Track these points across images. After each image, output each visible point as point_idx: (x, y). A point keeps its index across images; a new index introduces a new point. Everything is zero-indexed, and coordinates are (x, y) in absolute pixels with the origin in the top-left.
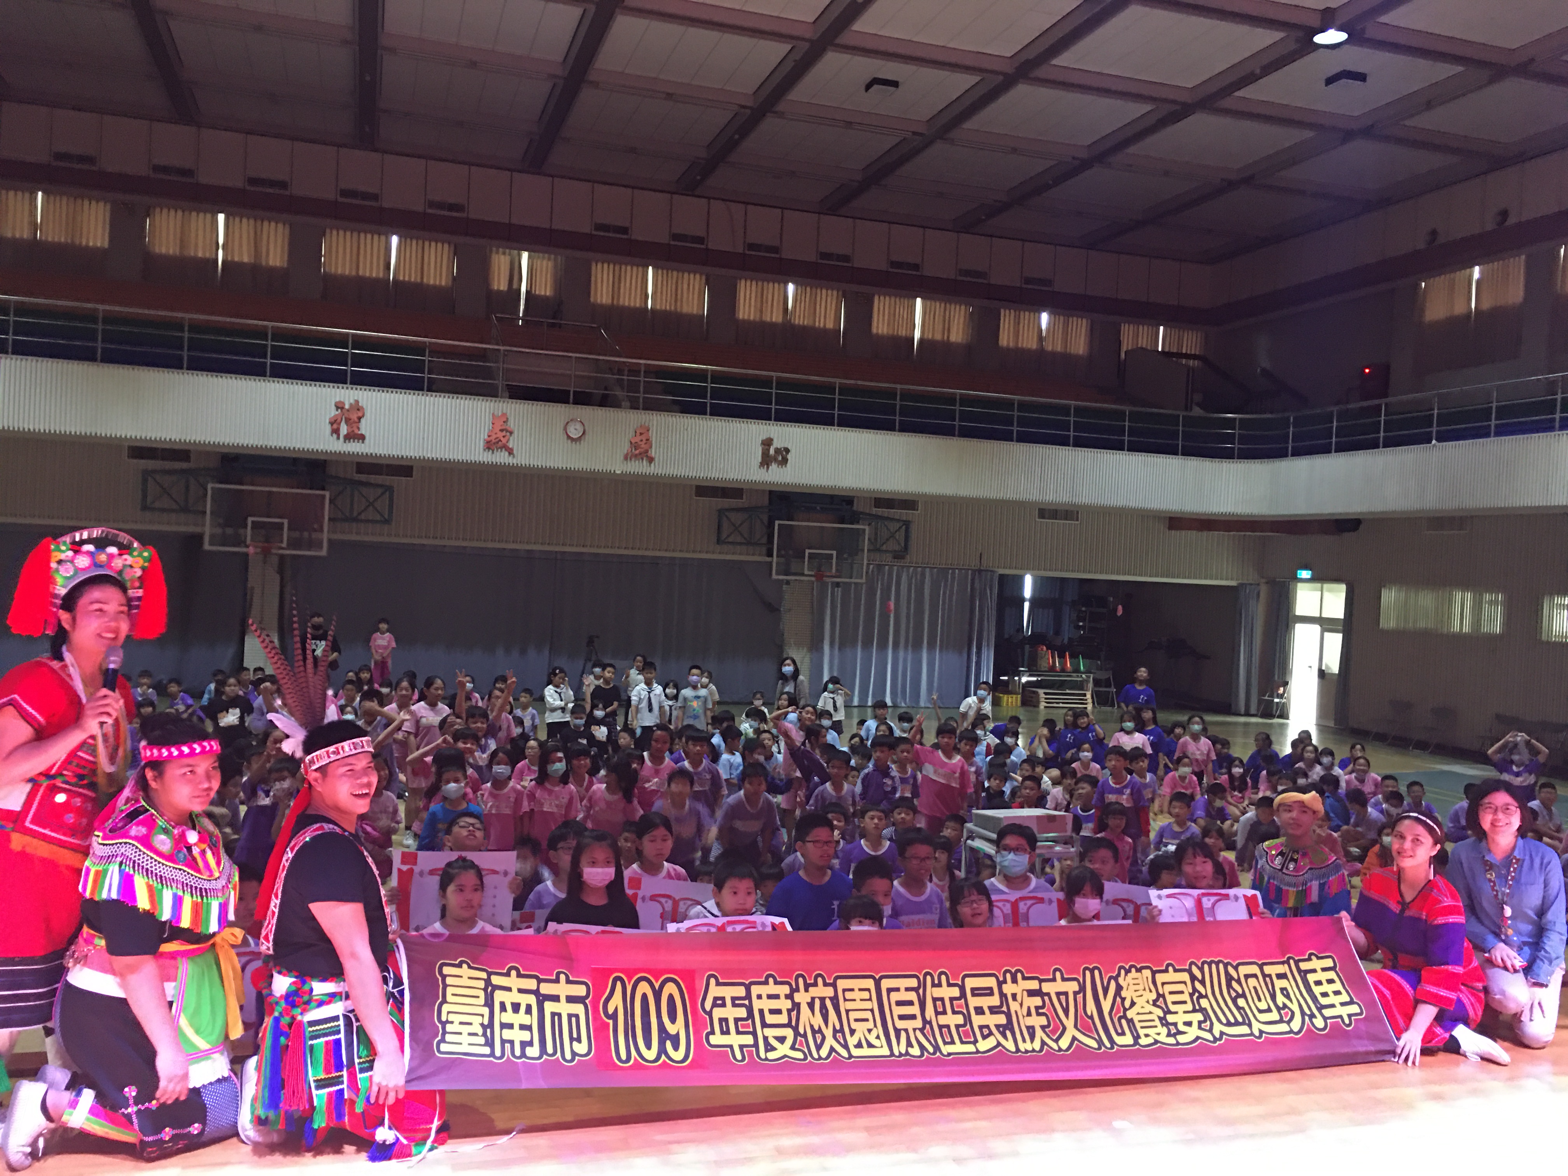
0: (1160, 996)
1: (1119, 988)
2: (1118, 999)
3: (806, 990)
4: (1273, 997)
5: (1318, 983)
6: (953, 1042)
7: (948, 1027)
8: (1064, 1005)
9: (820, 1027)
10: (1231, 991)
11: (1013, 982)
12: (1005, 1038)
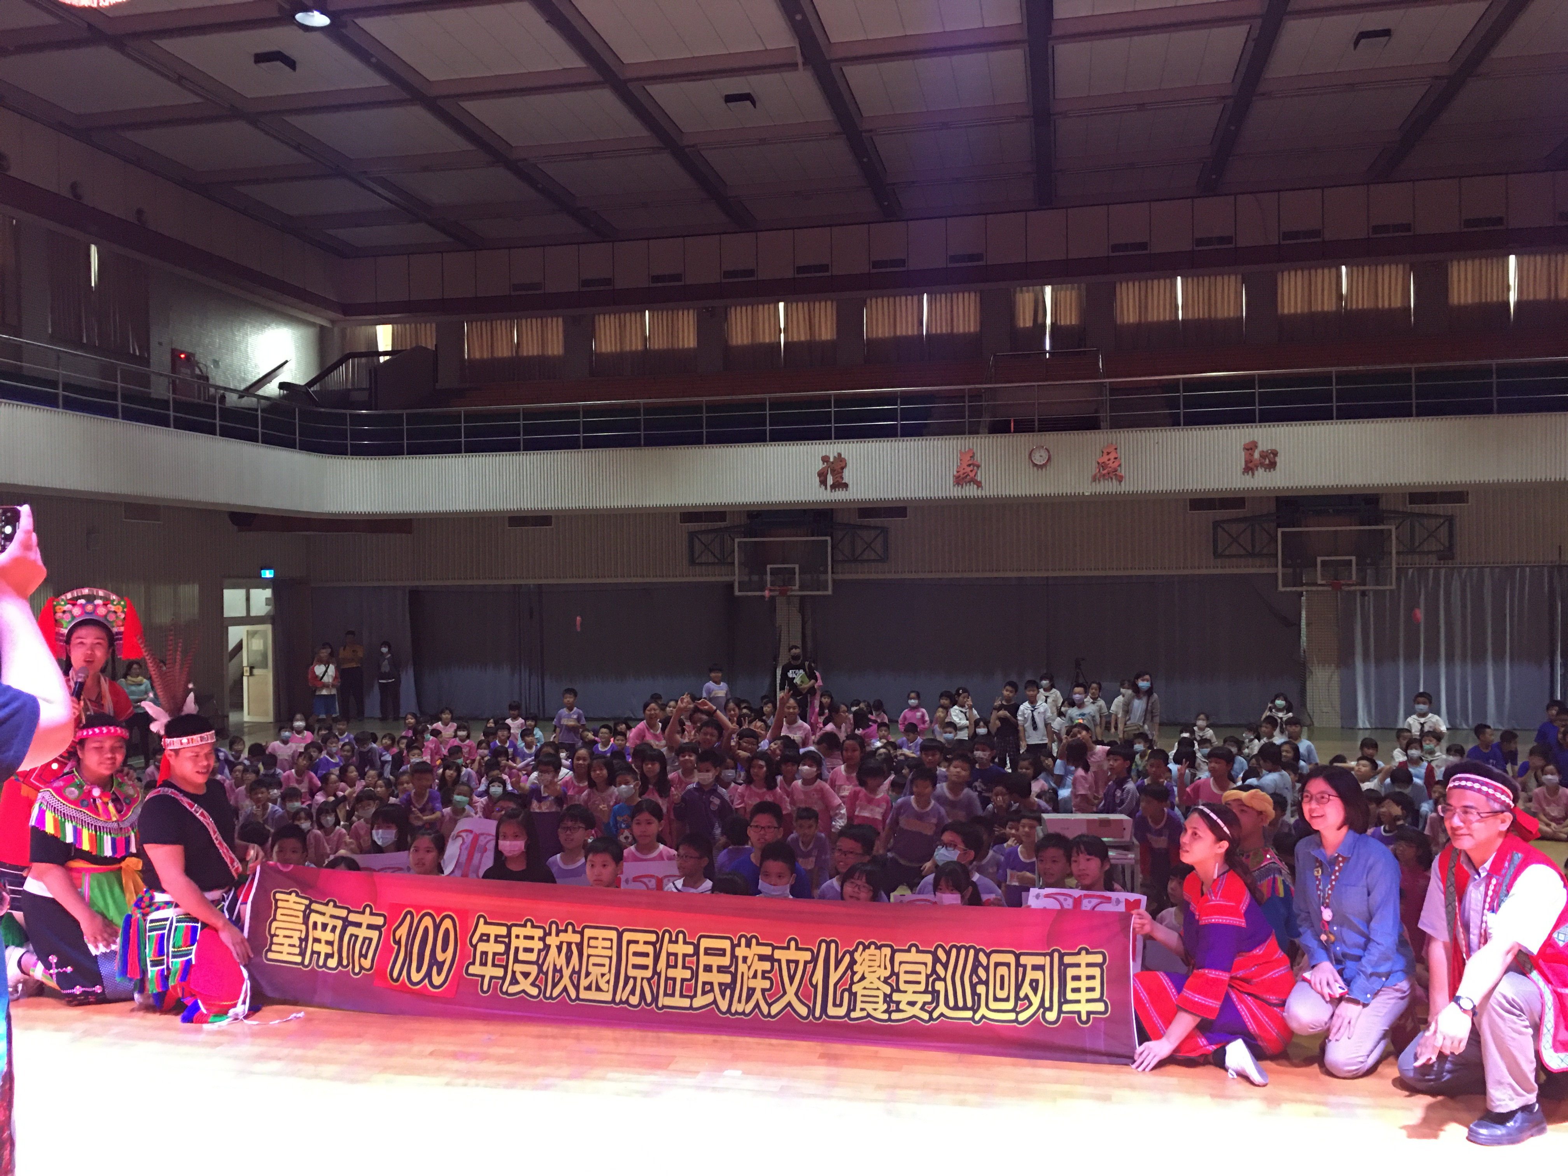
0: (893, 973)
1: (853, 962)
2: (849, 972)
3: (557, 935)
4: (1018, 987)
5: (1076, 978)
6: (673, 995)
7: (674, 979)
8: (792, 972)
9: (561, 967)
10: (974, 976)
11: (747, 946)
12: (723, 996)
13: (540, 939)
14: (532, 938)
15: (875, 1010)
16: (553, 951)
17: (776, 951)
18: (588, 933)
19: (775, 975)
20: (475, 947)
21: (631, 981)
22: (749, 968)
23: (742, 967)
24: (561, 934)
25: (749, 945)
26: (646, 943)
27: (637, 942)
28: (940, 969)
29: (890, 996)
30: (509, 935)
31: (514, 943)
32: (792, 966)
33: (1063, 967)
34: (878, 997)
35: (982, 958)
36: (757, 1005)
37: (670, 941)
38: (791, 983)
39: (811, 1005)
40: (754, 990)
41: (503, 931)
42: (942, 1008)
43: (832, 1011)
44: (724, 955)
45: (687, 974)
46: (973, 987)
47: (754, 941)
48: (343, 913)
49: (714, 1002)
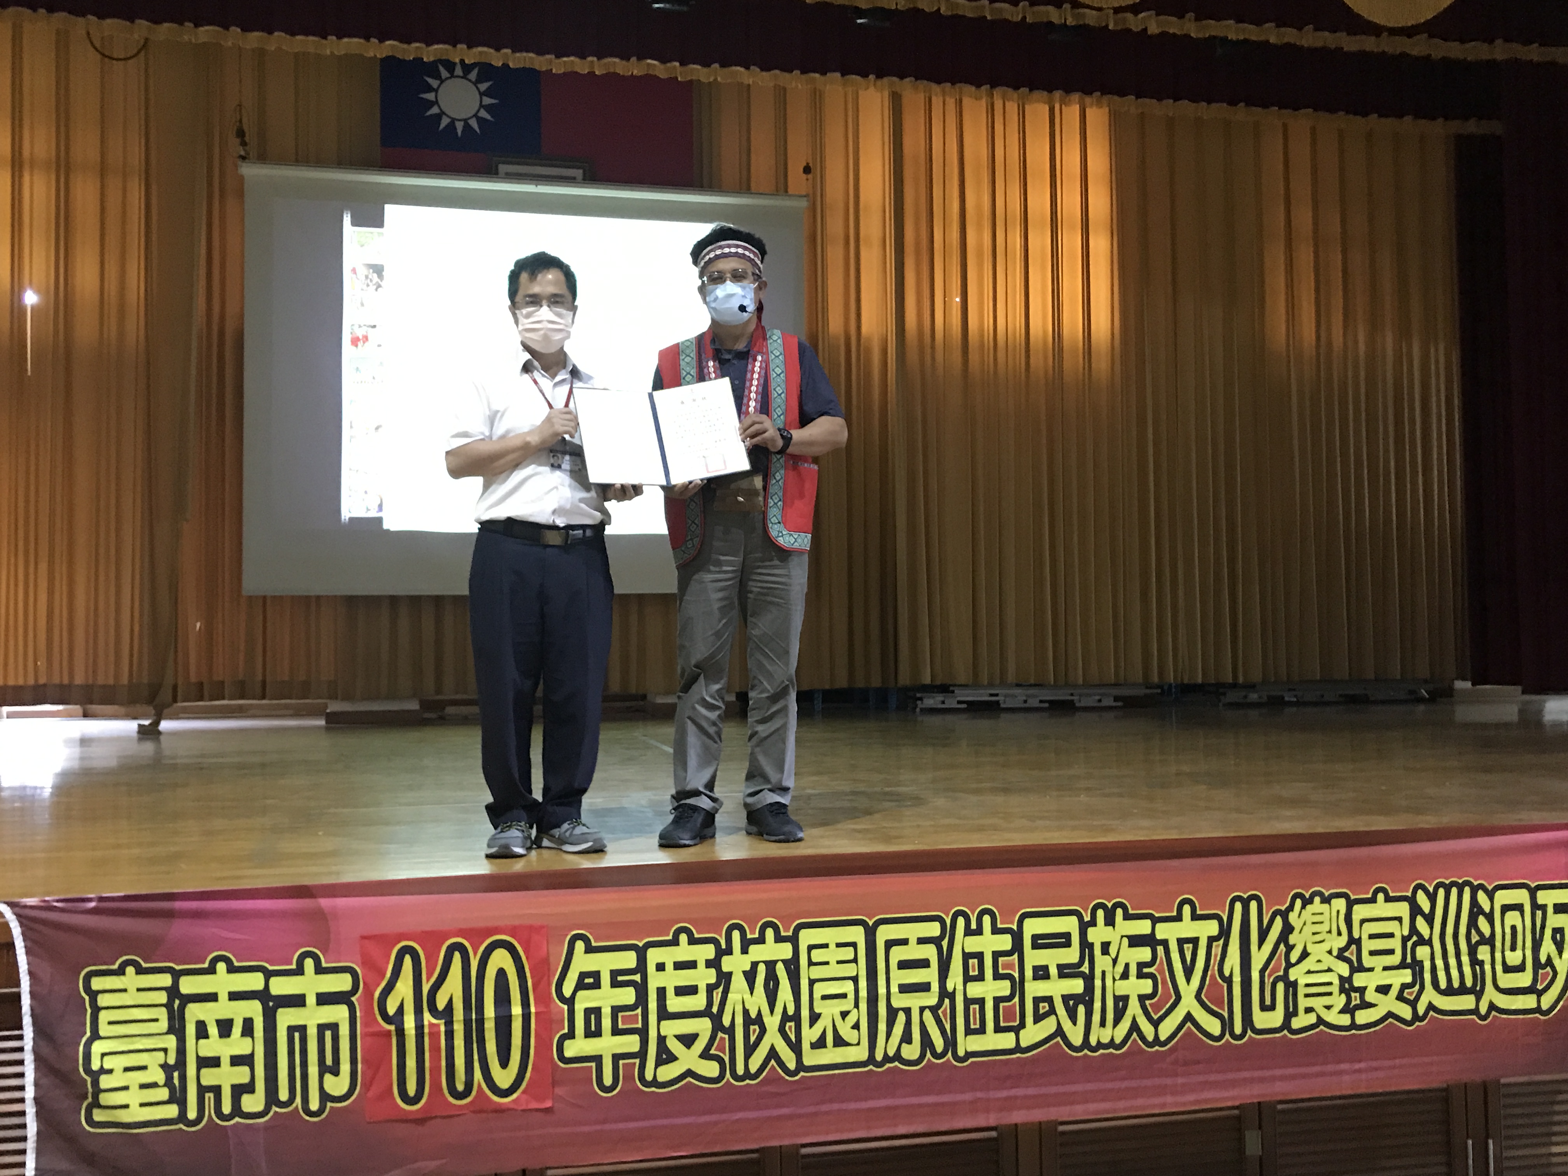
0: (1352, 941)
1: (1288, 929)
2: (1282, 946)
3: (745, 951)
6: (982, 1031)
7: (981, 1002)
8: (1188, 958)
9: (759, 1013)
10: (1473, 931)
11: (1106, 925)
12: (1073, 1019)
13: (709, 964)
14: (691, 965)
15: (1327, 1007)
16: (739, 983)
17: (1159, 926)
19: (1160, 969)
20: (570, 1002)
21: (901, 1017)
22: (1115, 961)
24: (752, 948)
25: (1110, 921)
26: (921, 941)
28: (1421, 925)
29: (1350, 979)
30: (641, 966)
31: (655, 981)
32: (1188, 949)
34: (1330, 984)
35: (1483, 900)
36: (1135, 1027)
37: (968, 932)
38: (1188, 980)
39: (1226, 1015)
40: (1125, 999)
42: (1429, 995)
43: (1259, 1020)
44: (1068, 944)
46: (1473, 952)
47: (1119, 912)
49: (1060, 1031)
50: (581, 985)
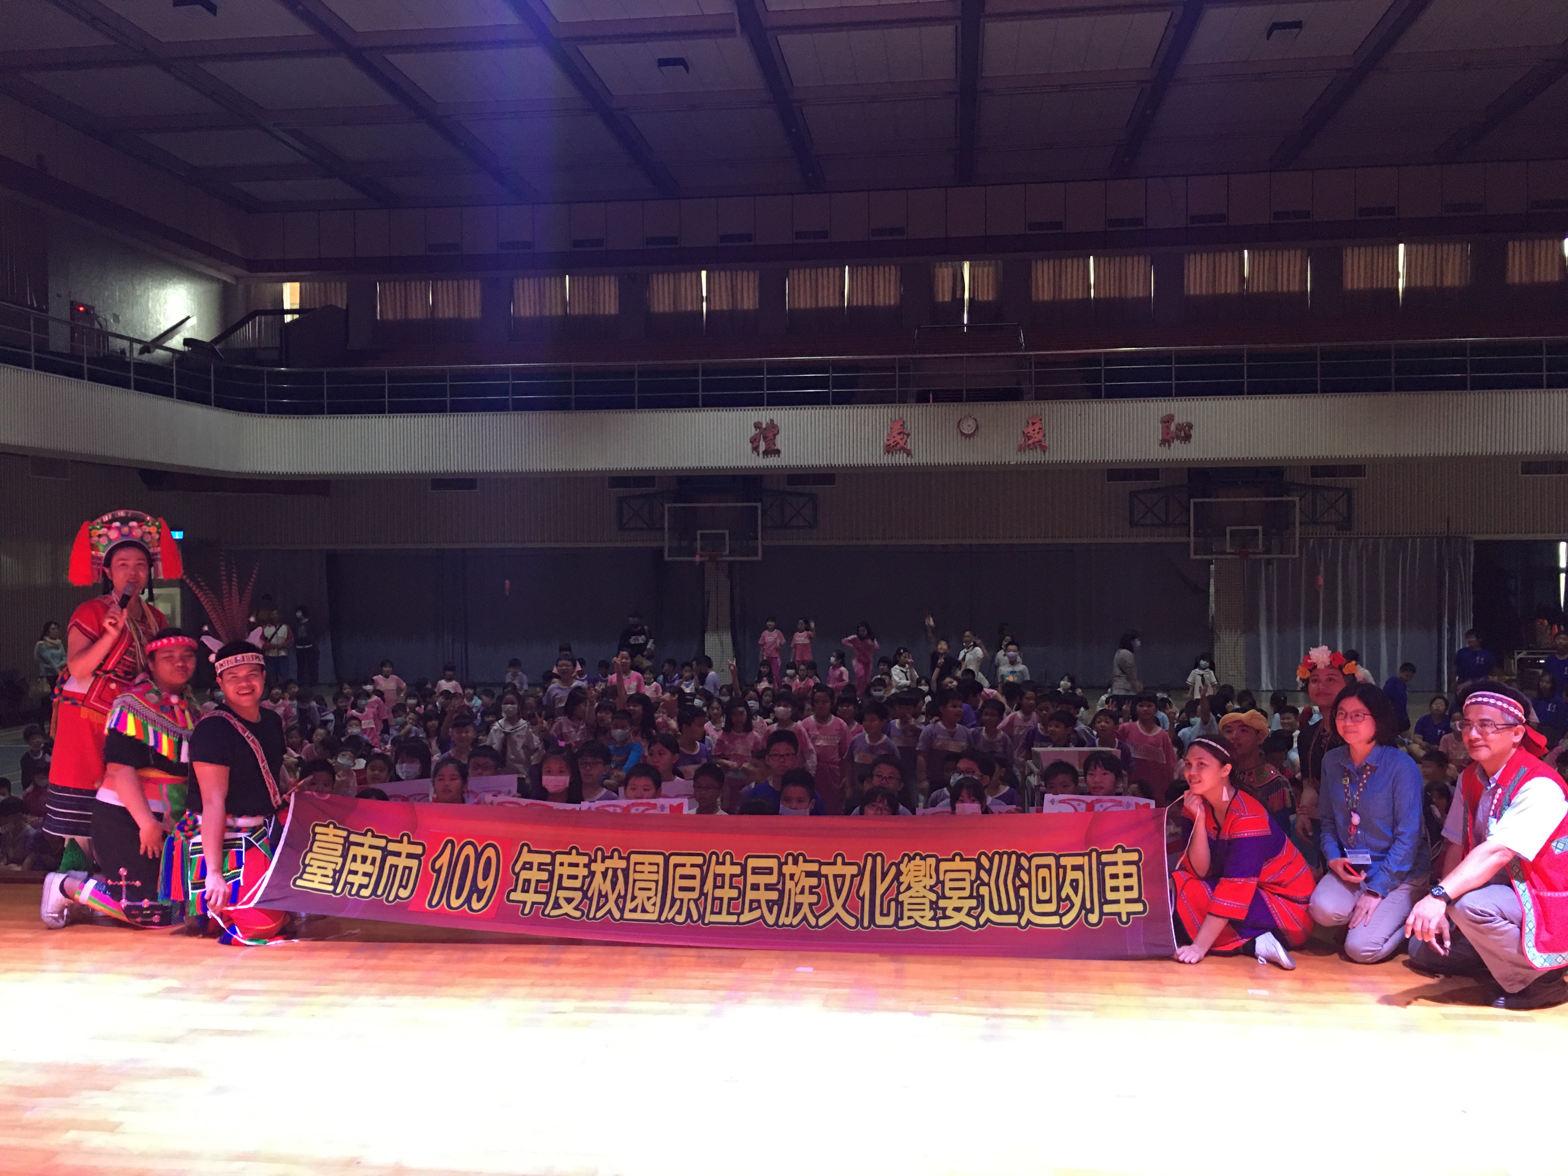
0: (938, 881)
1: (899, 873)
2: (895, 883)
3: (603, 861)
4: (1060, 889)
5: (1114, 876)
6: (720, 913)
7: (721, 899)
8: (839, 886)
9: (607, 893)
10: (1017, 880)
11: (794, 864)
12: (771, 912)
13: (585, 866)
14: (577, 865)
15: (922, 917)
16: (598, 877)
17: (823, 867)
18: (634, 858)
19: (822, 890)
20: (518, 875)
21: (678, 903)
22: (796, 884)
23: (789, 884)
24: (607, 861)
25: (795, 862)
26: (692, 866)
27: (684, 865)
28: (983, 875)
29: (936, 903)
30: (553, 863)
31: (558, 870)
32: (839, 880)
33: (1102, 865)
34: (924, 904)
35: (1024, 862)
36: (805, 918)
37: (718, 863)
38: (838, 897)
39: (859, 916)
40: (801, 904)
41: (547, 859)
42: (987, 914)
43: (880, 920)
44: (771, 873)
45: (734, 893)
46: (1017, 890)
47: (801, 858)
48: (382, 843)
49: (762, 917)
50: (523, 868)
